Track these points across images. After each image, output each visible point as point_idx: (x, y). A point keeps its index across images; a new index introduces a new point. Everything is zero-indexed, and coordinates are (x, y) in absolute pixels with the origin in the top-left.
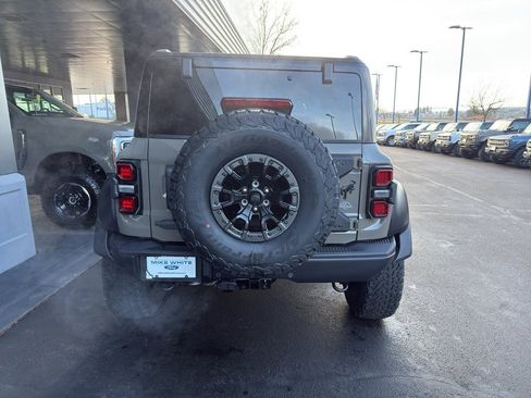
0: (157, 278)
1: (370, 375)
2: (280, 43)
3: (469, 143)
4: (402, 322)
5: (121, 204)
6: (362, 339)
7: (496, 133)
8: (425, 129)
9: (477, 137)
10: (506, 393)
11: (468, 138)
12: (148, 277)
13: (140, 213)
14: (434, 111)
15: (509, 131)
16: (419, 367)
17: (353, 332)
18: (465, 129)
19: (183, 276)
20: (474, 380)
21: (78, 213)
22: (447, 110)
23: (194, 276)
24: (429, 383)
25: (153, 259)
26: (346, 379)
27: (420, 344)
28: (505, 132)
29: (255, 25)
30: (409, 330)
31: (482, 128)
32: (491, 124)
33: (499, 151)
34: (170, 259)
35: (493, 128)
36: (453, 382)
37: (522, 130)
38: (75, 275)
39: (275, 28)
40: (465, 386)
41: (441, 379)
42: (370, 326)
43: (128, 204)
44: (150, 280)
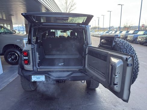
0: (35, 81)
1: (91, 104)
2: (71, 10)
3: (123, 37)
4: (100, 89)
5: (24, 62)
6: (90, 94)
7: (130, 34)
8: (111, 33)
9: (125, 35)
10: (125, 107)
11: (123, 36)
12: (32, 81)
13: (30, 64)
14: (114, 27)
15: (133, 33)
16: (104, 101)
17: (88, 92)
18: (122, 33)
19: (41, 80)
20: (117, 104)
21: (15, 60)
22: (118, 27)
23: (44, 80)
24: (106, 106)
25: (33, 76)
26: (85, 105)
27: (105, 95)
28: (132, 34)
29: (64, 5)
30: (102, 91)
31: (126, 33)
32: (129, 31)
33: (130, 39)
34: (38, 76)
35: (129, 33)
36: (112, 105)
37: (137, 33)
38: (14, 78)
39: (70, 5)
40: (115, 106)
41: (109, 104)
42: (92, 90)
43: (26, 62)
44: (33, 82)
